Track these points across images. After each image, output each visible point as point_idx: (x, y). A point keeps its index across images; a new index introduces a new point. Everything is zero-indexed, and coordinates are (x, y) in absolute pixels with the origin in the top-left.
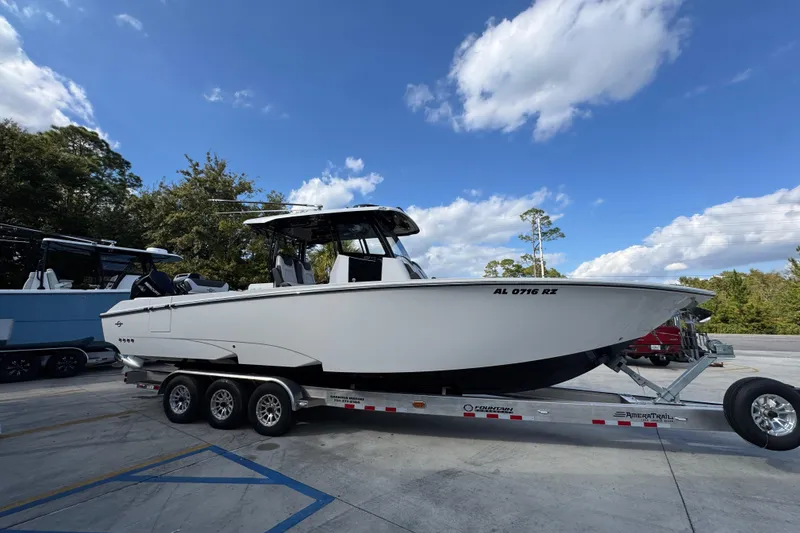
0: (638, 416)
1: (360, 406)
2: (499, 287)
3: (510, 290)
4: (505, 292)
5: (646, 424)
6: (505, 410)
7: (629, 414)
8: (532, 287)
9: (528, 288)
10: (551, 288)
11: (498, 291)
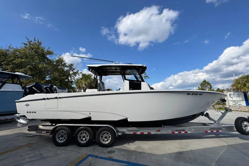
0: (215, 129)
1: (139, 133)
2: (189, 93)
3: (191, 93)
4: (190, 94)
5: (217, 131)
6: (183, 130)
7: (213, 129)
8: (197, 93)
9: (195, 93)
10: (201, 93)
11: (188, 94)
